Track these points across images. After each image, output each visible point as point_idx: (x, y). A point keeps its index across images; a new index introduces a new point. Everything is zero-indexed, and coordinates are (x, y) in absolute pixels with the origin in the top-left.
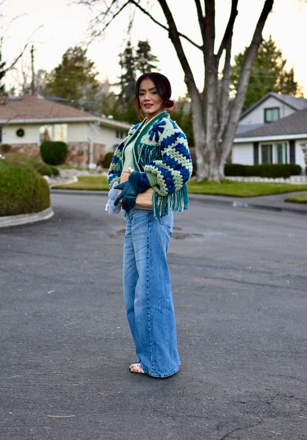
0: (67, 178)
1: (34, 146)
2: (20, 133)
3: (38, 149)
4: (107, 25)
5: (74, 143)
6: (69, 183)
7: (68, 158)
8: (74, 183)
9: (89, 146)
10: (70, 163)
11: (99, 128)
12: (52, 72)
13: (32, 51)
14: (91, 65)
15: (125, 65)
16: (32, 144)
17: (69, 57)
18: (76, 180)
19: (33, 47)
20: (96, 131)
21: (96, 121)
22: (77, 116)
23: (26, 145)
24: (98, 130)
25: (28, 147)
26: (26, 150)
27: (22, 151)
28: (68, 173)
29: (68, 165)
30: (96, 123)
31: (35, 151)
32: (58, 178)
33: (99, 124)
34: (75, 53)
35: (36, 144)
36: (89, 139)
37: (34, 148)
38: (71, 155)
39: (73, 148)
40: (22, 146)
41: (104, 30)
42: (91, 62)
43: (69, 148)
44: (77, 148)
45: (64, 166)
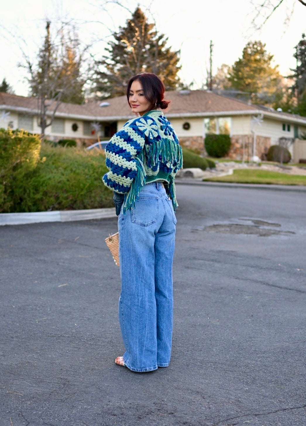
0: (222, 171)
1: (199, 139)
2: (186, 126)
3: (203, 142)
4: (268, 18)
5: (238, 136)
6: (221, 175)
7: (232, 151)
8: (228, 176)
9: (253, 139)
10: (234, 155)
11: (262, 121)
12: (233, 66)
13: (211, 46)
14: (270, 58)
15: (300, 57)
16: (198, 137)
17: (249, 51)
18: (231, 172)
19: (211, 41)
20: (260, 124)
21: (260, 114)
22: (241, 110)
23: (192, 137)
24: (261, 123)
25: (194, 140)
26: (192, 143)
27: (187, 143)
28: (226, 165)
29: (231, 157)
30: (259, 116)
31: (200, 144)
32: (213, 171)
33: (262, 116)
34: (255, 46)
35: (201, 137)
36: (252, 132)
37: (199, 140)
38: (235, 148)
39: (237, 142)
40: (188, 139)
41: (264, 23)
42: (271, 55)
43: (233, 141)
44: (240, 141)
45: (227, 158)
